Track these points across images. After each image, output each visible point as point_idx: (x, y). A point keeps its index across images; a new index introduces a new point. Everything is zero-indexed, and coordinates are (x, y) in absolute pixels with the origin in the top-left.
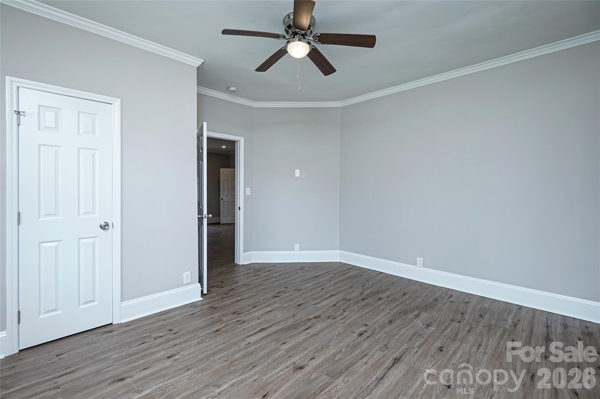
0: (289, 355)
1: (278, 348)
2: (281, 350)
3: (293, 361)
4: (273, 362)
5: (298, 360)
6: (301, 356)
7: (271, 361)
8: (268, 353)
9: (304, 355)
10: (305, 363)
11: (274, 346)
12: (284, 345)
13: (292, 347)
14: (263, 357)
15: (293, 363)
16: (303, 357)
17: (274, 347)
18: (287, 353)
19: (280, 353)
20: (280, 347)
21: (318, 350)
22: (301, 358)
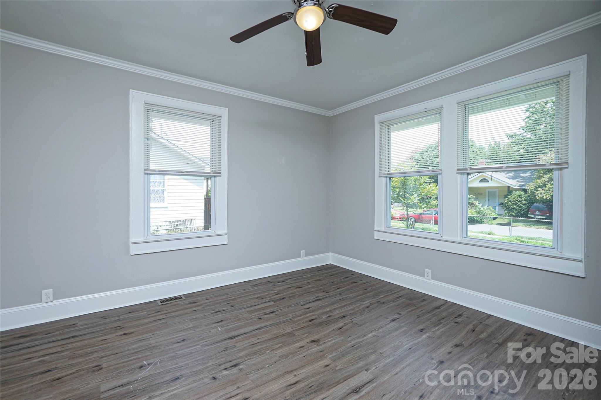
0: (322, 353)
1: (334, 361)
2: (330, 358)
3: (320, 347)
4: (337, 349)
5: (315, 347)
6: (311, 350)
7: (339, 349)
8: (343, 357)
9: (309, 351)
10: (309, 344)
11: (337, 364)
12: (326, 364)
13: (319, 360)
14: (348, 353)
15: (319, 346)
16: (309, 350)
17: (337, 362)
18: (324, 355)
19: (331, 356)
20: (332, 361)
21: (293, 354)
22: (312, 349)
